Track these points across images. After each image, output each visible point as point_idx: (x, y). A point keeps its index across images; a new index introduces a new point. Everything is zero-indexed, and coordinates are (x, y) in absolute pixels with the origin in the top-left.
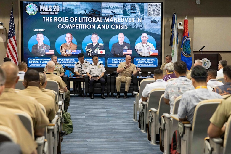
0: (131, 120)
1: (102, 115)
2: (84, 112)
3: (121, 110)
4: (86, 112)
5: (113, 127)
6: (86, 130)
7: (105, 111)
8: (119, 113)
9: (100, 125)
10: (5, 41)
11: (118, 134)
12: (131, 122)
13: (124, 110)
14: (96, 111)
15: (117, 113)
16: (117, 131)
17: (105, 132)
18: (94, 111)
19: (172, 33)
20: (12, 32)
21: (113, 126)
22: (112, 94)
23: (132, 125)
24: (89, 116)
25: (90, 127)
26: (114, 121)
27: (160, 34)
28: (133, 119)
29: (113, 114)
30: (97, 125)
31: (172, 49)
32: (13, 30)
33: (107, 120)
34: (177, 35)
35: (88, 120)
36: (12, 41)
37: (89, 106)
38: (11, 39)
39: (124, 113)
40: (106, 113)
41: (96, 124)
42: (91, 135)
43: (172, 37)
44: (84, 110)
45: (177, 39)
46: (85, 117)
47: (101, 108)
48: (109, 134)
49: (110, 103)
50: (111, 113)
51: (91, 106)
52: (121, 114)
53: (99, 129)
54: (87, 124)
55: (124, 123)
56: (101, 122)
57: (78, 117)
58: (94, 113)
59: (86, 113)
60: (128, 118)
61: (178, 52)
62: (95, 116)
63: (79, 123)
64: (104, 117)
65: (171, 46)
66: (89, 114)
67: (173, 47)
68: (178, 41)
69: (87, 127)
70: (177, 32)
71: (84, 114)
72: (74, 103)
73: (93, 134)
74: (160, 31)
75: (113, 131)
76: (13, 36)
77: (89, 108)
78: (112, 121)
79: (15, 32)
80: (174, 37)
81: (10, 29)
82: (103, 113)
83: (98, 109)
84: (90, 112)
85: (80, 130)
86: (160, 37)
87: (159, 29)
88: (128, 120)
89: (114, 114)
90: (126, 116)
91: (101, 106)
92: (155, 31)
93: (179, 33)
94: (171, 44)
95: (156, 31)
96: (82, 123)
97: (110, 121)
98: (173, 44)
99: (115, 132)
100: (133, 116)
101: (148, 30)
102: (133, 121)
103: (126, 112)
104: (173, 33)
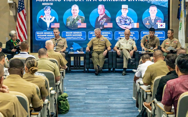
0: (131, 97)
1: (103, 91)
2: (86, 89)
3: (123, 86)
4: (88, 88)
5: (111, 106)
6: (84, 109)
7: (106, 87)
8: (120, 90)
9: (99, 104)
10: (15, 15)
11: (114, 114)
12: (131, 100)
13: (126, 86)
14: (98, 87)
15: (118, 90)
16: (114, 110)
17: (102, 111)
18: (96, 87)
19: (179, 6)
20: (21, 6)
21: (111, 104)
22: (113, 69)
23: (131, 103)
24: (90, 93)
25: (88, 105)
26: (114, 98)
27: (168, 7)
28: (133, 97)
29: (113, 91)
30: (96, 104)
31: (180, 22)
32: (22, 4)
33: (107, 97)
34: (185, 8)
35: (88, 97)
36: (21, 15)
37: (91, 82)
38: (20, 13)
39: (125, 90)
40: (108, 89)
41: (95, 102)
42: (88, 115)
43: (179, 10)
44: (86, 86)
45: (185, 12)
46: (86, 94)
47: (103, 83)
48: (106, 114)
49: (113, 79)
50: (112, 90)
51: (94, 82)
52: (122, 91)
53: (97, 108)
54: (86, 102)
55: (123, 101)
56: (100, 100)
57: (78, 94)
58: (95, 90)
59: (87, 90)
60: (129, 96)
61: (186, 25)
62: (95, 93)
63: (78, 100)
64: (105, 94)
65: (179, 19)
66: (90, 91)
67: (180, 20)
68: (186, 14)
69: (85, 105)
70: (185, 5)
71: (85, 90)
72: (78, 78)
73: (90, 114)
74: (167, 4)
75: (110, 110)
76: (22, 10)
77: (91, 83)
78: (112, 99)
79: (24, 6)
80: (181, 10)
81: (19, 3)
82: (105, 89)
83: (100, 85)
84: (92, 88)
85: (77, 109)
86: (167, 10)
87: (166, 2)
88: (128, 97)
89: (115, 90)
90: (126, 93)
91: (103, 82)
92: (162, 4)
93: (187, 6)
94: (179, 17)
95: (164, 4)
96: (81, 100)
97: (109, 99)
98: (181, 17)
99: (112, 111)
100: (133, 93)
101: (156, 3)
102: (132, 99)
103: (127, 88)
104: (181, 6)
